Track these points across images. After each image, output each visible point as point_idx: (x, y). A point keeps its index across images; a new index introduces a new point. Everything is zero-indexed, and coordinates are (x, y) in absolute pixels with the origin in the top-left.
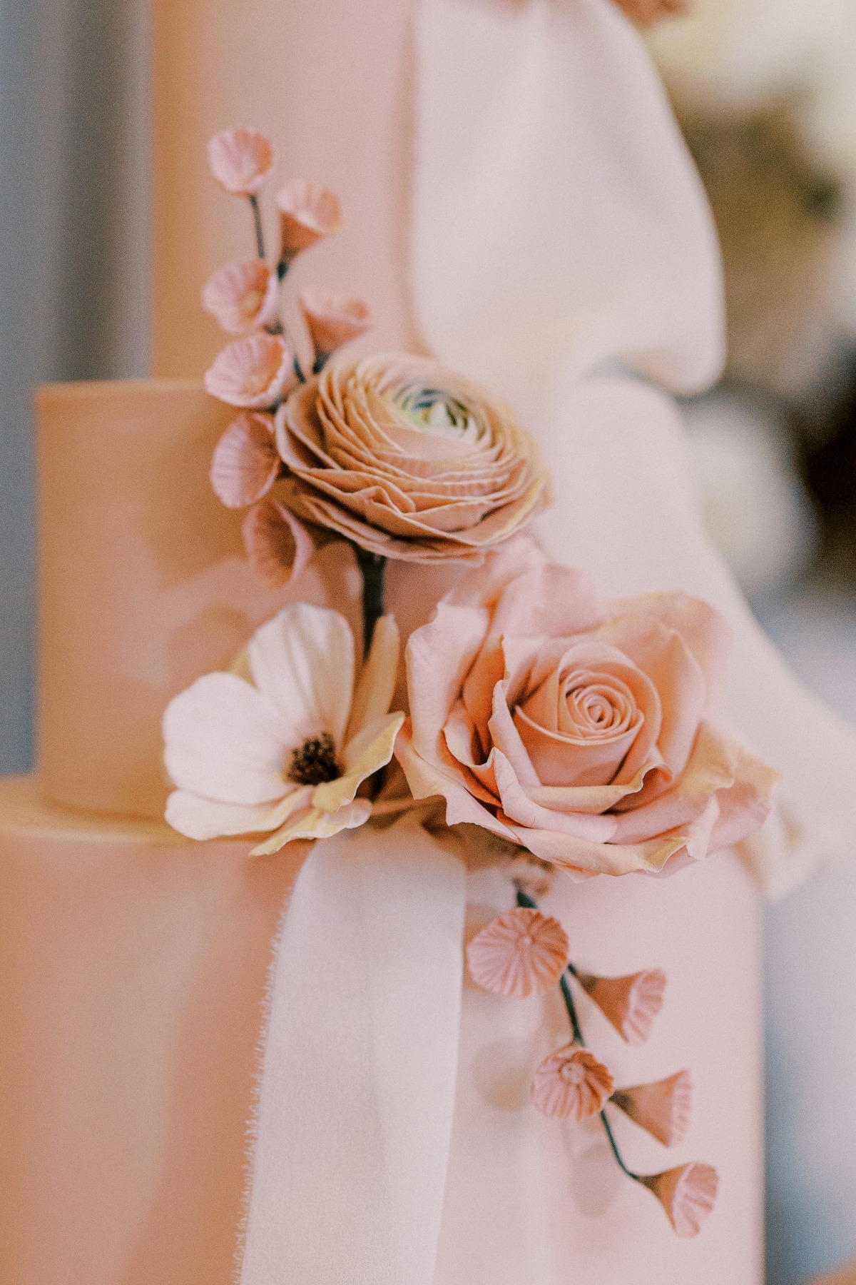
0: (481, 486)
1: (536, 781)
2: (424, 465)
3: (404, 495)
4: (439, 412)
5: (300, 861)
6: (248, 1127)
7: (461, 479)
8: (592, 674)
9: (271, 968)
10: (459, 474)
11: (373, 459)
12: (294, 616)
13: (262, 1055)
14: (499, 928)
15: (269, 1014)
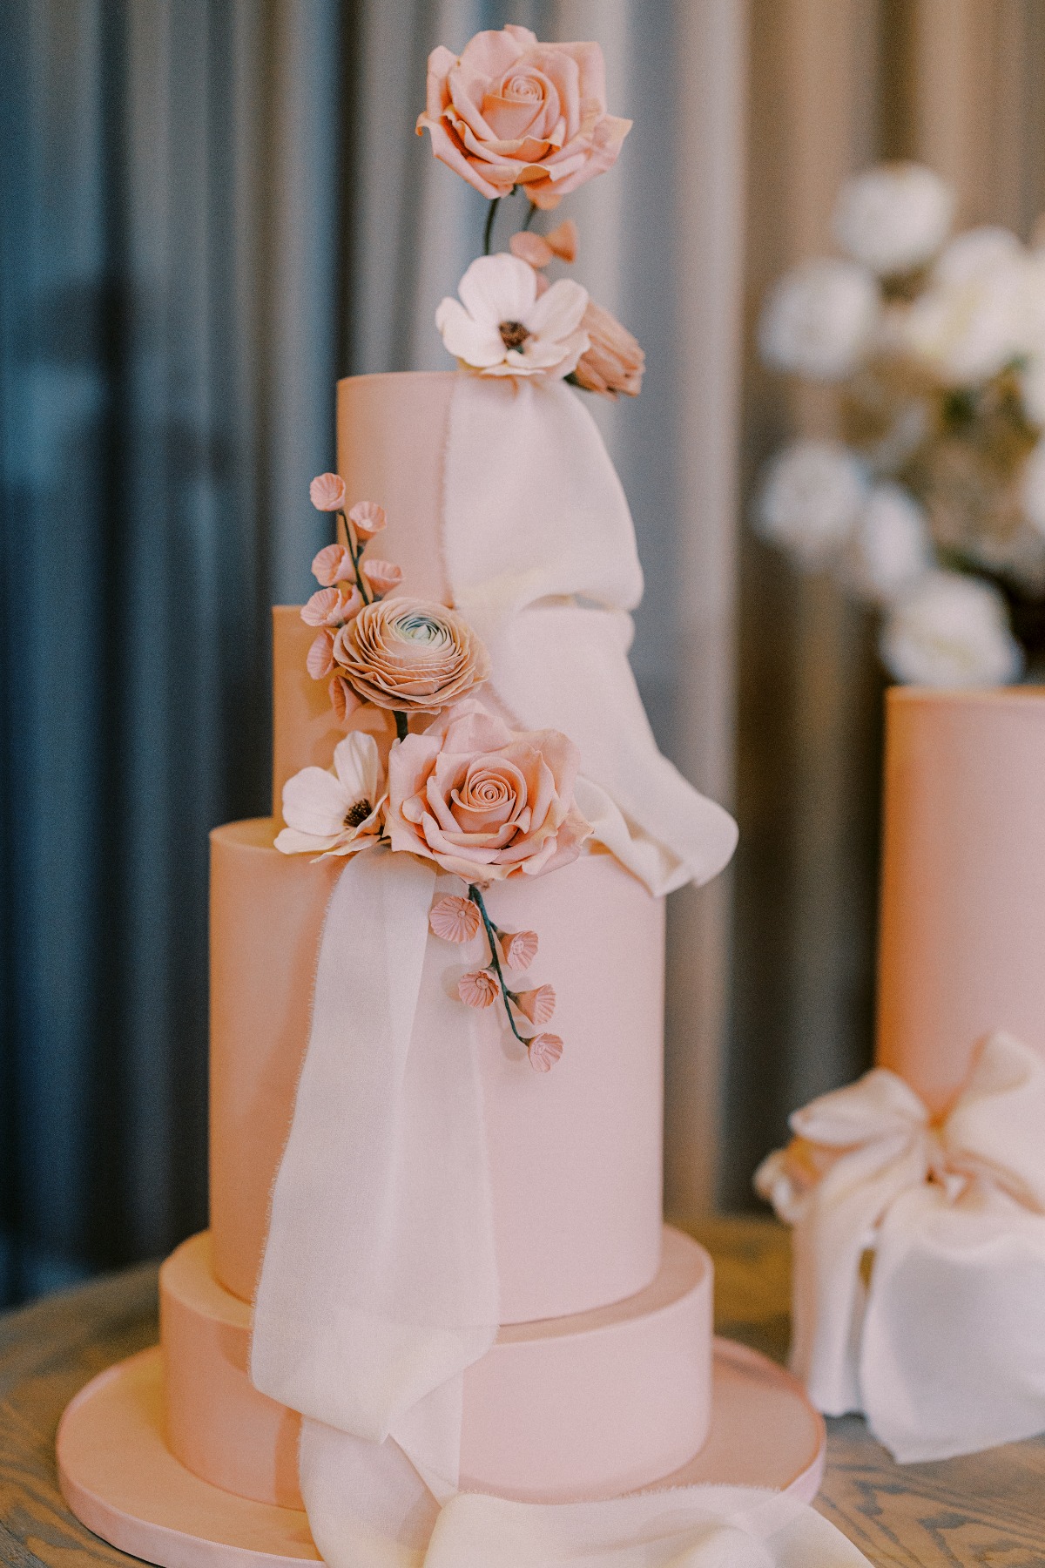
0: (434, 672)
1: (460, 830)
2: (401, 661)
3: (389, 677)
4: (424, 629)
5: (343, 867)
6: (310, 1002)
7: (423, 667)
8: (490, 774)
9: (324, 921)
10: (421, 665)
11: (376, 658)
12: (353, 738)
13: (317, 966)
14: (445, 906)
15: (321, 944)
